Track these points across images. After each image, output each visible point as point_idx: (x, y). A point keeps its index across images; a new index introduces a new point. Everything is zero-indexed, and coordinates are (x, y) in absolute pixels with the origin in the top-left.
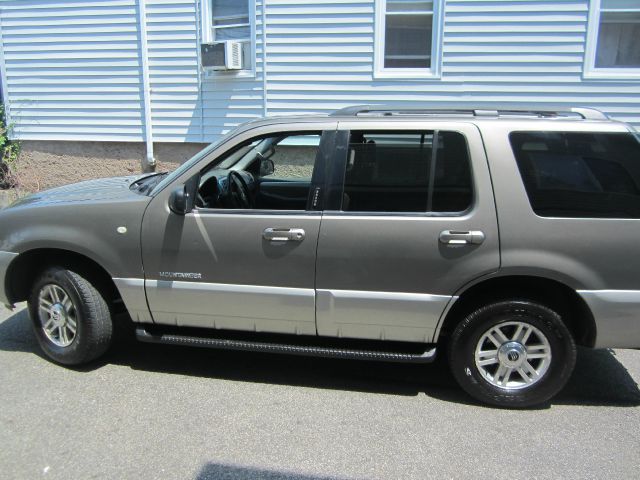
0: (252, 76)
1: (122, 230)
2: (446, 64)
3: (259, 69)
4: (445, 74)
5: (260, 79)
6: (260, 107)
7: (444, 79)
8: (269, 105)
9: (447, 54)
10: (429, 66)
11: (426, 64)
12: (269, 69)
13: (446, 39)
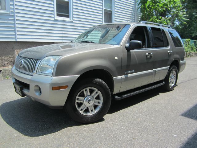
0: (9, 13)
1: (116, 58)
2: (74, 17)
3: (12, 11)
4: (74, 20)
5: (13, 15)
6: (13, 26)
7: (74, 22)
8: (17, 26)
9: (74, 14)
10: (69, 17)
11: (68, 16)
12: (16, 11)
13: (74, 10)
